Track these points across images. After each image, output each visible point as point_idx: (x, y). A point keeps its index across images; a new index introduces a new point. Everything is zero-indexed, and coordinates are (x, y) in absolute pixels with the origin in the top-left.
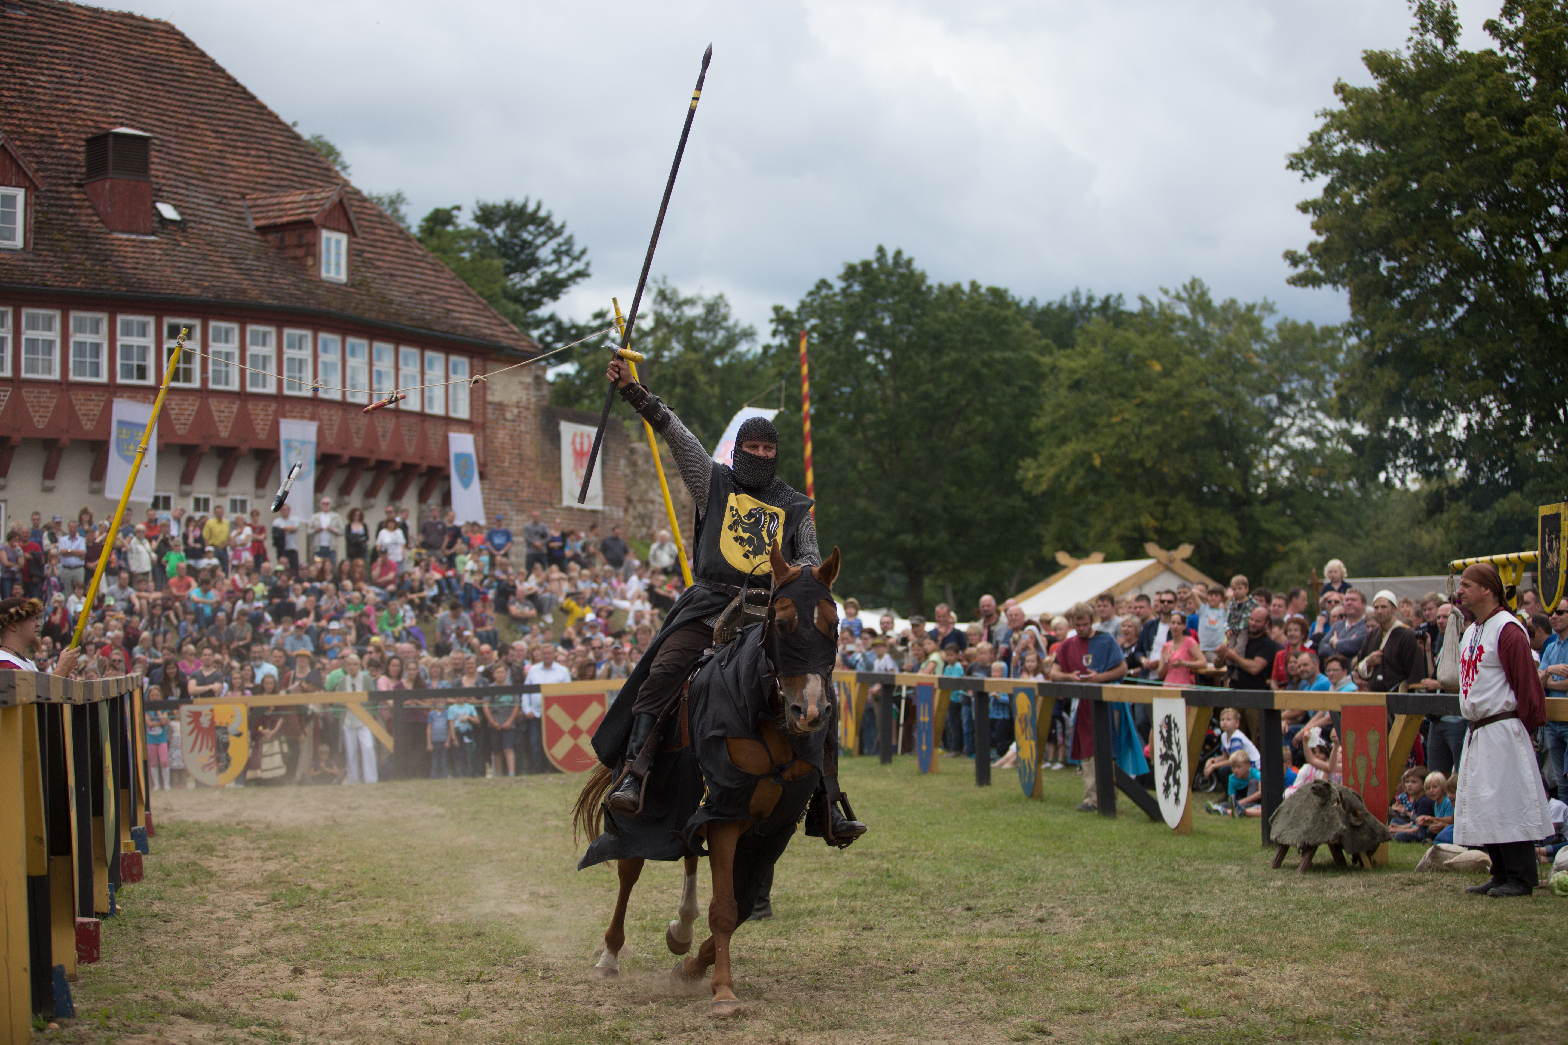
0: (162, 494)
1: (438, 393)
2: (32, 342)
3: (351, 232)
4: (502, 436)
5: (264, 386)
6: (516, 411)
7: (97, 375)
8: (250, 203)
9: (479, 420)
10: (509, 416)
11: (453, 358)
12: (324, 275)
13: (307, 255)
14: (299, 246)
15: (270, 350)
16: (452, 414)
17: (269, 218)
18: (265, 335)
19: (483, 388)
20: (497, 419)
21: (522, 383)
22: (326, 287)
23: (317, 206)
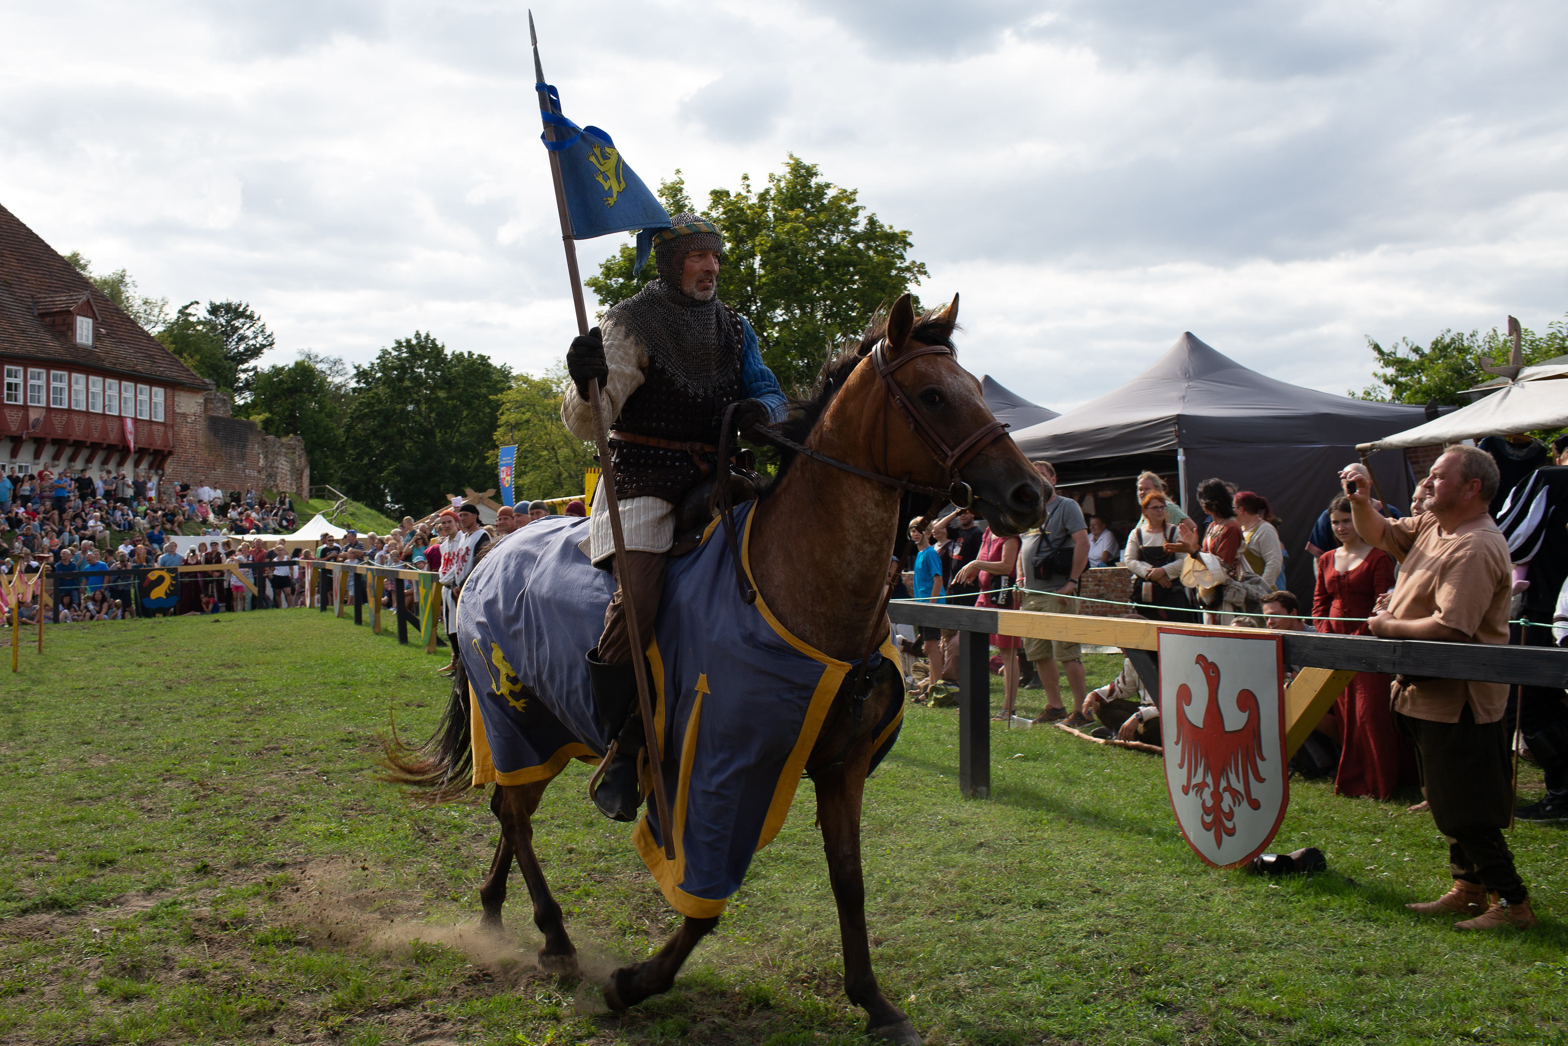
1: (146, 408)
3: (94, 318)
4: (185, 432)
5: (39, 402)
6: (194, 418)
8: (36, 300)
9: (170, 422)
10: (189, 420)
11: (154, 389)
12: (78, 341)
13: (68, 330)
14: (63, 325)
15: (42, 382)
16: (154, 419)
17: (46, 309)
18: (39, 374)
19: (173, 405)
20: (183, 422)
21: (196, 402)
22: (79, 348)
23: (74, 303)
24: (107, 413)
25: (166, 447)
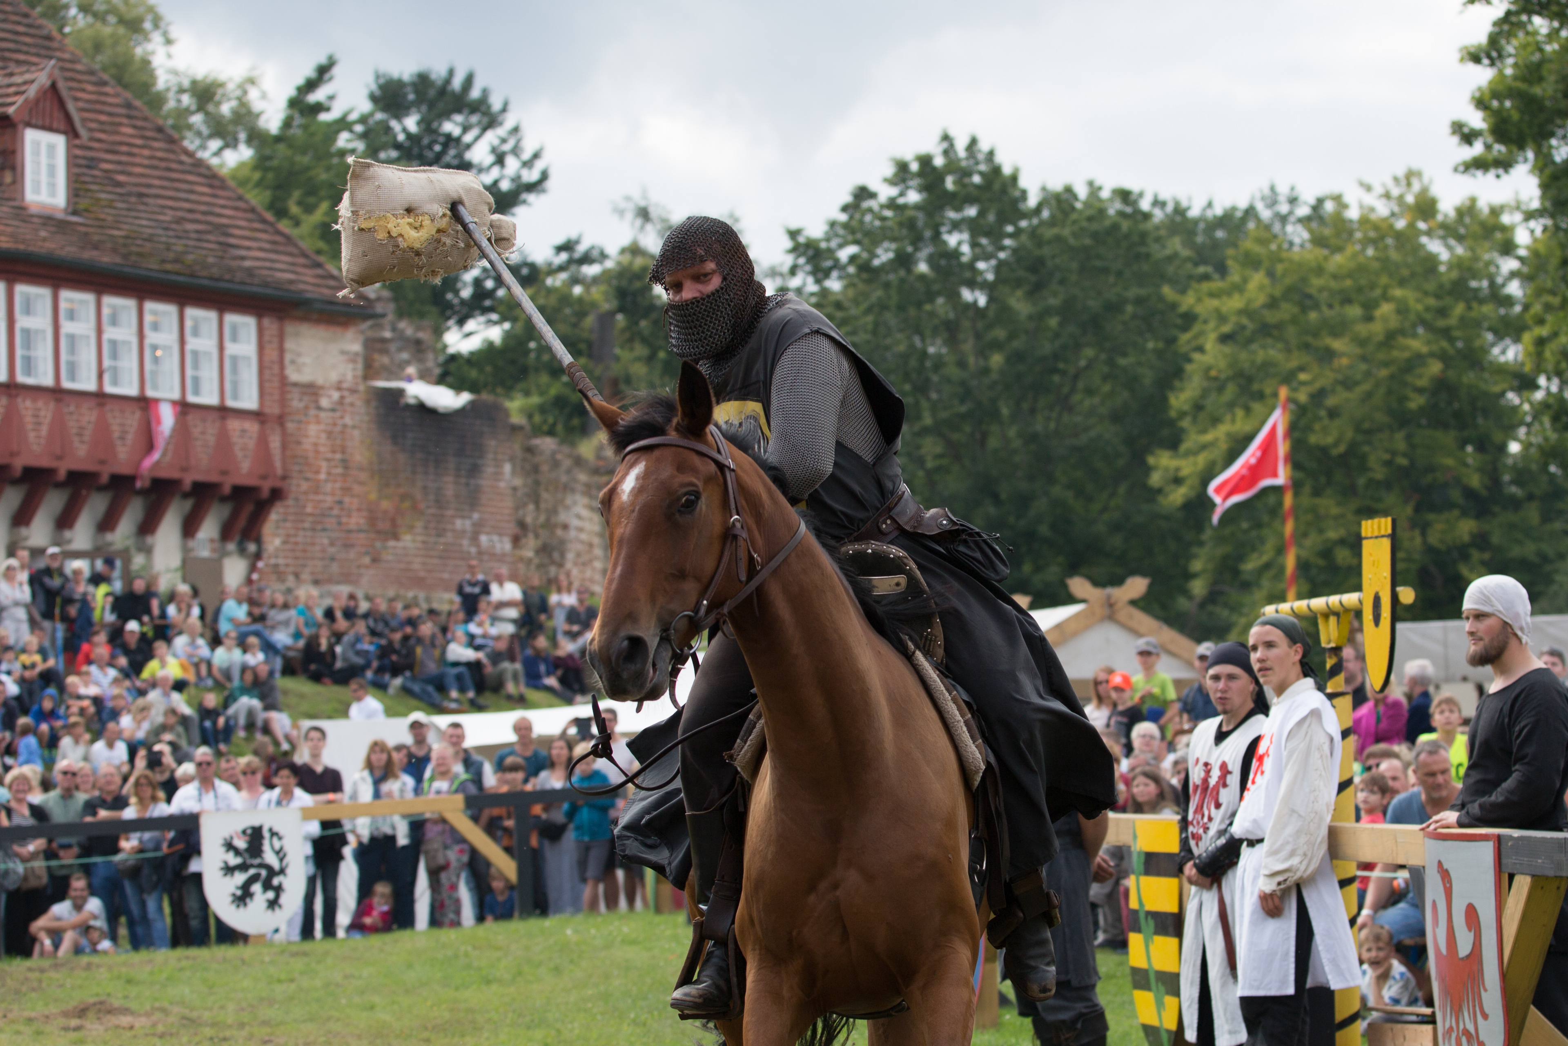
1: (209, 372)
3: (71, 132)
4: (314, 434)
6: (336, 395)
9: (273, 409)
10: (324, 402)
11: (231, 318)
12: (30, 196)
13: (4, 169)
16: (230, 403)
19: (282, 362)
20: (307, 408)
21: (343, 352)
22: (32, 216)
23: (17, 93)
24: (109, 389)
25: (264, 477)
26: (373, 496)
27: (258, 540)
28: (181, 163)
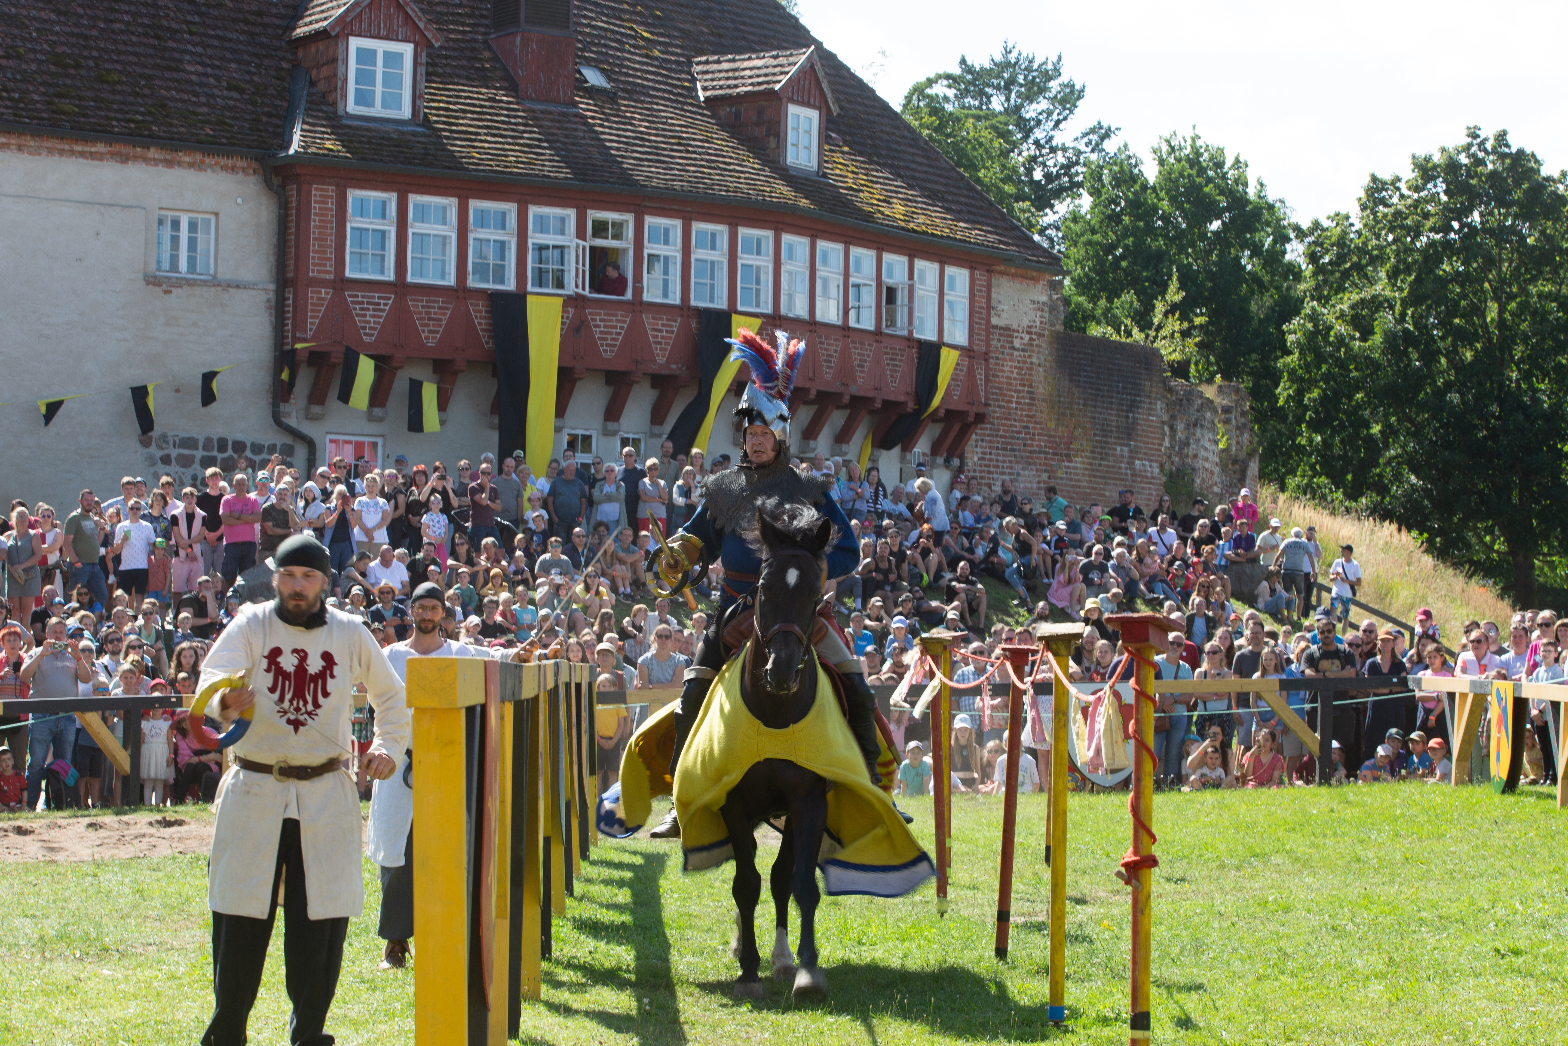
0: (580, 432)
1: (930, 313)
2: (421, 237)
4: (1008, 369)
5: (712, 299)
6: (1027, 337)
7: (502, 282)
8: (698, 69)
9: (981, 346)
10: (1017, 343)
11: (950, 270)
12: (790, 159)
13: (769, 135)
14: (760, 124)
15: (721, 253)
16: (946, 339)
17: (721, 87)
18: (714, 235)
19: (989, 307)
20: (1003, 347)
21: (1033, 302)
22: (793, 176)
23: (782, 73)
24: (852, 323)
25: (971, 404)
26: (1052, 425)
27: (962, 458)
28: (904, 137)
